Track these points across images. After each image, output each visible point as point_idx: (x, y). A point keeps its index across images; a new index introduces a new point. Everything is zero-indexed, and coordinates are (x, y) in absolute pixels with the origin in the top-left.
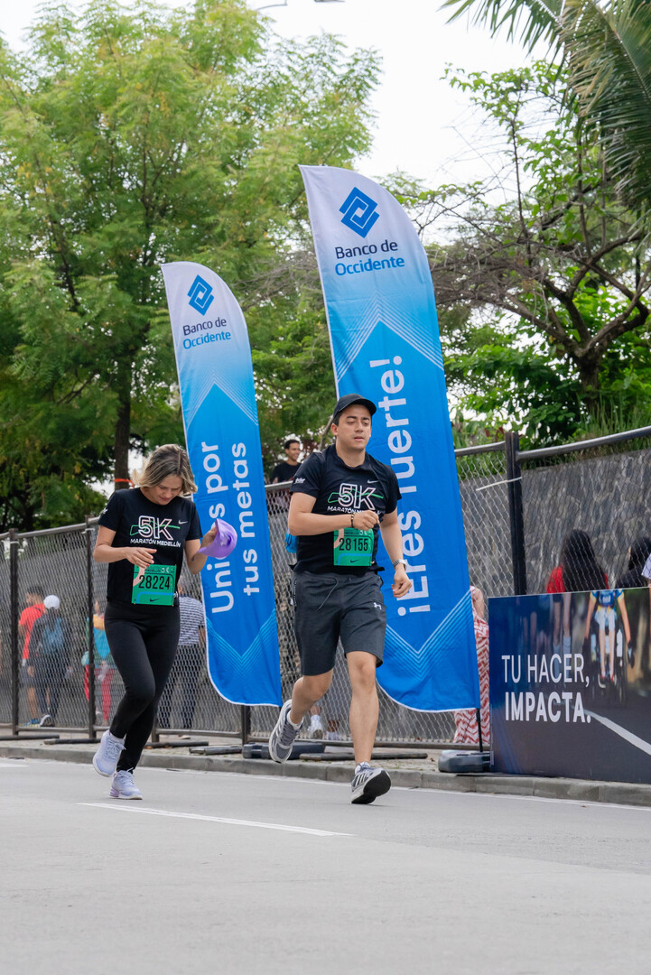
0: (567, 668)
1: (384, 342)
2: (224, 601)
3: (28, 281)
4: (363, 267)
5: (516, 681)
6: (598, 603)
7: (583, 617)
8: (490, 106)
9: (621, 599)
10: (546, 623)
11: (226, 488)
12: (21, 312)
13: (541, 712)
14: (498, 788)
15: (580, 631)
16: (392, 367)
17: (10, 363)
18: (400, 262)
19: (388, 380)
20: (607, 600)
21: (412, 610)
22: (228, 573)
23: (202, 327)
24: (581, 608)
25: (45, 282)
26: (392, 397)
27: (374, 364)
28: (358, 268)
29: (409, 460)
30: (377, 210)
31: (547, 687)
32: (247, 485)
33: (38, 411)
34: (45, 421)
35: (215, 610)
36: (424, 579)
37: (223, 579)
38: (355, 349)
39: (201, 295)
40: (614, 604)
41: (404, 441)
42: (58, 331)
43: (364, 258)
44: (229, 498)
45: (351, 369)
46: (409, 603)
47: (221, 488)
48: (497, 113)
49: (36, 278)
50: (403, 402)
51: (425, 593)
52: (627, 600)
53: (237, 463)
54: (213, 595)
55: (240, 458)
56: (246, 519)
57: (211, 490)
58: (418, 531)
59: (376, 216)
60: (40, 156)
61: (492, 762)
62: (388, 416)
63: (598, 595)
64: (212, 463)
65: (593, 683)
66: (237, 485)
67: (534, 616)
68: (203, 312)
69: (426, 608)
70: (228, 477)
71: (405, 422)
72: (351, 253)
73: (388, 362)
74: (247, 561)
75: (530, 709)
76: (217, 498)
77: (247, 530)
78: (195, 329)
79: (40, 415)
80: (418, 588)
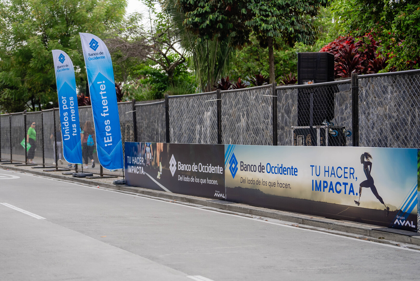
0: (140, 161)
1: (100, 77)
2: (67, 137)
3: (34, 42)
4: (95, 59)
5: (130, 163)
6: (147, 146)
7: (144, 149)
8: (147, 4)
9: (151, 145)
10: (136, 150)
11: (68, 108)
12: (33, 50)
13: (135, 171)
14: (124, 189)
15: (143, 152)
16: (102, 84)
17: (30, 63)
18: (104, 57)
19: (102, 87)
20: (148, 145)
21: (108, 145)
22: (68, 130)
23: (62, 67)
24: (143, 147)
25: (38, 42)
26: (103, 91)
27: (98, 83)
28: (94, 59)
29: (107, 107)
30: (98, 44)
31: (136, 165)
32: (73, 108)
33: (37, 76)
34: (40, 78)
35: (65, 139)
36: (111, 137)
37: (67, 131)
38: (94, 79)
39: (62, 58)
40: (149, 146)
41: (106, 102)
42: (42, 55)
43: (95, 56)
44: (69, 111)
45: (93, 84)
46: (107, 143)
47: (67, 108)
48: (149, 6)
49: (36, 41)
50: (105, 92)
51: (111, 141)
52: (152, 145)
53: (71, 102)
54: (65, 136)
55: (72, 101)
56: (73, 116)
57: (64, 109)
58: (109, 125)
59: (98, 46)
60: (38, 8)
61: (125, 182)
62: (102, 96)
63: (146, 144)
64: (64, 102)
65: (145, 165)
66: (71, 108)
67: (134, 147)
68: (62, 63)
69: (111, 144)
70: (68, 105)
71: (106, 97)
72: (92, 55)
73: (101, 82)
74: (73, 127)
75: (133, 170)
76: (66, 111)
77: (73, 119)
78: (60, 67)
79: (38, 77)
80: (110, 139)
